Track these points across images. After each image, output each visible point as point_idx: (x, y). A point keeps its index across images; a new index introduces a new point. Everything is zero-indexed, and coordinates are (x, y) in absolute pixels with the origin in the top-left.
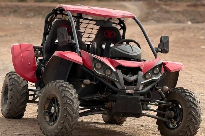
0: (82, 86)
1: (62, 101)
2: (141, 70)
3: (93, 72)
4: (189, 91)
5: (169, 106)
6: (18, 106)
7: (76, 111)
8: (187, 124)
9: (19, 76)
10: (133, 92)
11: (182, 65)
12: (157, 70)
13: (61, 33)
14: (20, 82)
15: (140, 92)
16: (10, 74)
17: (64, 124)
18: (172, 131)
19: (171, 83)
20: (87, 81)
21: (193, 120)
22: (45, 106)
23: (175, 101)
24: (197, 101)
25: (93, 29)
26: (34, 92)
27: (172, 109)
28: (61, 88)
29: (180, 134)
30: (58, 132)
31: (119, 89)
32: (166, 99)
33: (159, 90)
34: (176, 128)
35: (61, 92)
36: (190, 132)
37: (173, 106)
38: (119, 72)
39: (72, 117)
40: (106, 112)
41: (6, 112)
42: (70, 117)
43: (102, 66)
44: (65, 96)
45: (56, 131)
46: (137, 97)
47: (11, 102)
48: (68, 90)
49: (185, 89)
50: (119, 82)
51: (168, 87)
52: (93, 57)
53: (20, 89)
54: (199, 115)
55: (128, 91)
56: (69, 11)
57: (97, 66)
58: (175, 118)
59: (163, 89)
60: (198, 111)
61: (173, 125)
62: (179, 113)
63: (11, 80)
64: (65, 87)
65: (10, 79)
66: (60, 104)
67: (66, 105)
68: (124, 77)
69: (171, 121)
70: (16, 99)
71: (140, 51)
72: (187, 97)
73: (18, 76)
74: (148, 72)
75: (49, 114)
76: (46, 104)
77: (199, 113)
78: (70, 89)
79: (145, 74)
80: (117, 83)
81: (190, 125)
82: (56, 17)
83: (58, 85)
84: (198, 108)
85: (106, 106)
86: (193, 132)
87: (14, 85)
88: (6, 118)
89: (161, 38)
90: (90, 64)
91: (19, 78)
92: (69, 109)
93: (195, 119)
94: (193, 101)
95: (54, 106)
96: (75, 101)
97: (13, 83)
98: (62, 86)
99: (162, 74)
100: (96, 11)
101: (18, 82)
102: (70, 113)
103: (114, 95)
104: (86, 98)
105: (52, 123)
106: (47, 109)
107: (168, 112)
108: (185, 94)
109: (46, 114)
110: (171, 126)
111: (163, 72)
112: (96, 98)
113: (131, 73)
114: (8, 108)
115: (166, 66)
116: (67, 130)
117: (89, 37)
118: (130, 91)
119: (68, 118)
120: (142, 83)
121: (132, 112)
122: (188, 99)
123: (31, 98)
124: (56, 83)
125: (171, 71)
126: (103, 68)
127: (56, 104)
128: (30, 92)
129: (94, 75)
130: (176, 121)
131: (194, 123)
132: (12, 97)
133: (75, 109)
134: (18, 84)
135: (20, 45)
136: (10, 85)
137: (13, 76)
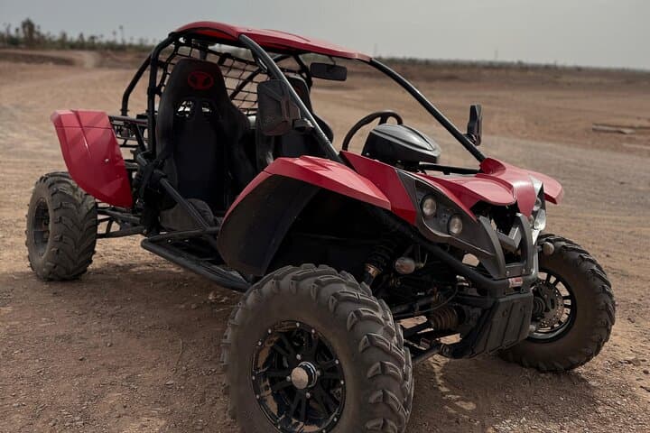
3: (415, 230)
9: (76, 185)
10: (522, 282)
13: (271, 98)
14: (80, 200)
20: (407, 265)
22: (257, 357)
31: (494, 279)
38: (487, 224)
43: (439, 209)
47: (58, 251)
50: (495, 257)
52: (416, 181)
53: (81, 216)
55: (513, 282)
56: (244, 35)
57: (425, 211)
63: (55, 197)
65: (52, 195)
68: (500, 238)
70: (71, 242)
73: (72, 187)
76: (262, 349)
82: (177, 51)
87: (65, 208)
91: (75, 190)
97: (61, 204)
100: (309, 41)
101: (74, 201)
109: (263, 386)
114: (52, 262)
129: (418, 239)
132: (61, 237)
134: (75, 204)
135: (77, 114)
136: (55, 210)
137: (61, 186)
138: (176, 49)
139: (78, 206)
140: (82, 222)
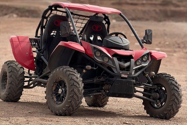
0: (84, 72)
1: (69, 83)
2: (133, 58)
3: (93, 59)
4: (172, 76)
5: (155, 89)
6: (16, 90)
7: (81, 92)
8: (171, 104)
10: (127, 76)
11: (165, 54)
12: (145, 58)
13: (64, 26)
14: (18, 69)
15: (132, 76)
16: (8, 62)
17: (71, 103)
18: (157, 110)
19: (154, 69)
20: (89, 67)
21: (176, 100)
22: (52, 88)
23: (160, 84)
24: (179, 85)
25: (82, 23)
26: (29, 79)
27: (157, 92)
28: (68, 73)
29: (164, 112)
30: (65, 109)
31: (115, 73)
32: (152, 82)
33: (146, 75)
34: (160, 108)
35: (68, 76)
36: (174, 111)
37: (158, 89)
38: (115, 59)
39: (78, 97)
40: (104, 93)
41: (5, 96)
42: (76, 97)
43: (101, 54)
44: (72, 79)
45: (64, 109)
46: (131, 80)
47: (10, 87)
48: (74, 74)
49: (168, 74)
50: (116, 68)
51: (154, 72)
52: (94, 47)
53: (18, 75)
54: (181, 96)
55: (123, 76)
56: (66, 8)
57: (96, 54)
58: (160, 99)
59: (150, 74)
60: (179, 93)
61: (157, 105)
62: (163, 95)
63: (10, 68)
64: (71, 71)
66: (67, 86)
67: (73, 87)
68: (119, 63)
69: (156, 101)
70: (15, 85)
71: (128, 43)
72: (170, 81)
74: (138, 60)
75: (56, 95)
76: (53, 86)
77: (181, 94)
78: (75, 73)
79: (136, 61)
80: (114, 69)
81: (174, 105)
82: (51, 13)
83: (65, 70)
84: (179, 90)
85: (103, 88)
86: (175, 111)
87: (13, 72)
88: (4, 101)
89: (146, 31)
90: (91, 52)
91: (17, 66)
92: (76, 90)
93: (178, 99)
94: (176, 84)
95: (61, 88)
96: (80, 83)
97: (11, 70)
98: (69, 71)
99: (150, 61)
100: (89, 8)
101: (16, 70)
102: (76, 93)
103: (111, 79)
104: (87, 81)
105: (59, 102)
106: (54, 91)
107: (154, 94)
108: (168, 78)
109: (53, 95)
110: (156, 106)
111: (150, 60)
112: (96, 81)
113: (124, 61)
114: (8, 92)
115: (152, 55)
116: (73, 108)
117: (79, 30)
118: (125, 75)
119: (75, 98)
120: (134, 68)
121: (126, 93)
122: (171, 83)
123: (26, 84)
124: (63, 68)
125: (157, 58)
126: (101, 56)
127: (63, 86)
128: (25, 78)
129: (94, 62)
130: (160, 101)
131: (176, 103)
132: (11, 82)
133: (80, 90)
134: (16, 71)
135: (18, 37)
136: (9, 73)
137: (12, 64)
138: (51, 12)
139: (18, 71)
140: (18, 77)
